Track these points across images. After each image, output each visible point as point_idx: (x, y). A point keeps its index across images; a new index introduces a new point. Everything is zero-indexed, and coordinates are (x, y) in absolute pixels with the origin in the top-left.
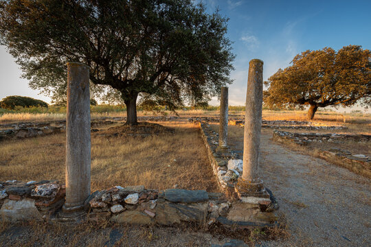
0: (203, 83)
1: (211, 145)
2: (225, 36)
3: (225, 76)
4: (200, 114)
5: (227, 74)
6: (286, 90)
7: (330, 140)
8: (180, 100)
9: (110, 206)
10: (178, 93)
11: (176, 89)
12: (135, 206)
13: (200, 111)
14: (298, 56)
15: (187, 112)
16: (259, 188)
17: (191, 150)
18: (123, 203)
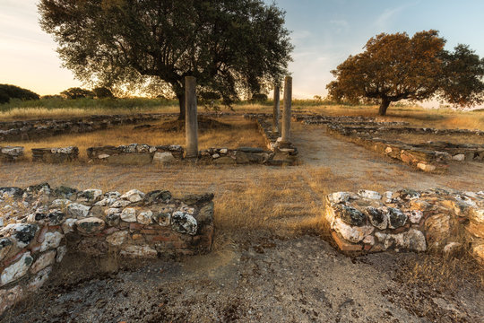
0: (261, 75)
1: (267, 133)
2: (284, 26)
3: (284, 68)
4: (257, 110)
5: (285, 66)
6: (354, 82)
7: (377, 132)
8: (235, 94)
9: (212, 155)
10: (232, 85)
11: (231, 80)
12: (225, 154)
13: (257, 106)
14: (372, 39)
15: (240, 107)
16: (290, 144)
17: (250, 139)
18: (219, 153)
